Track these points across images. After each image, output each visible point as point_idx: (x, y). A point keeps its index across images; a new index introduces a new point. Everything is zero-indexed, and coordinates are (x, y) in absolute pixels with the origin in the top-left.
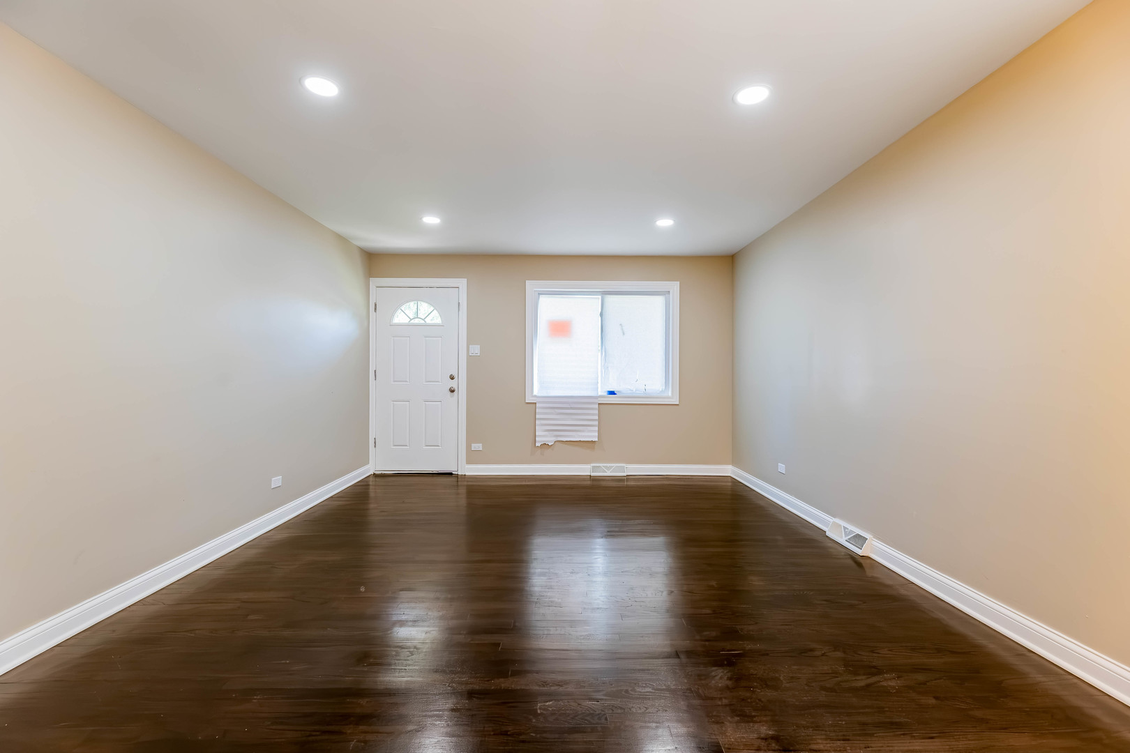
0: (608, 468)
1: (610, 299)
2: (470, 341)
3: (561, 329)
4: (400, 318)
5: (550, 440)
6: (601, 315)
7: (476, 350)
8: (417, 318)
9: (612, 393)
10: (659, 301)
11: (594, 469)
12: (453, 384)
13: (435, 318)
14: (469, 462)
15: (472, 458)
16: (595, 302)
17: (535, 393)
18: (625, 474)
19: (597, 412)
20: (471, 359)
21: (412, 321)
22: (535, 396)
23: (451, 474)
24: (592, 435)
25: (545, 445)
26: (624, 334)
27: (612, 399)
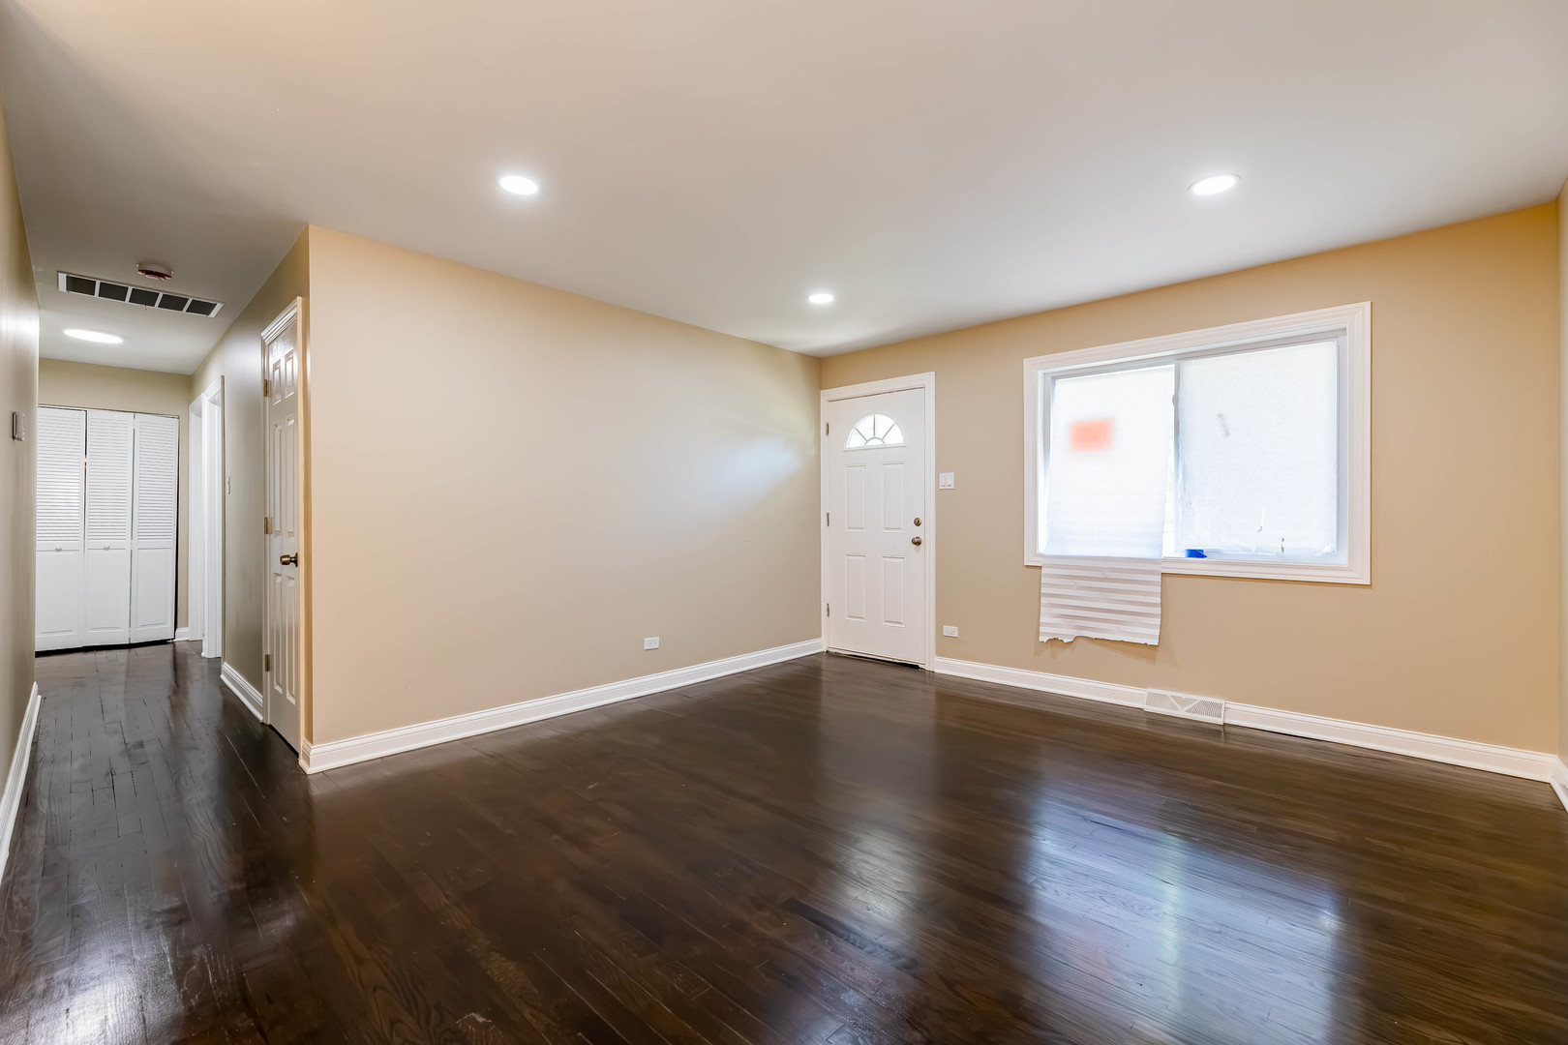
0: (1183, 703)
1: (1194, 369)
2: (940, 468)
3: (1092, 435)
4: (854, 441)
5: (1067, 633)
6: (1176, 400)
7: (948, 479)
8: (875, 438)
9: (1196, 554)
10: (1323, 354)
11: (1152, 698)
12: (917, 532)
13: (896, 437)
14: (941, 652)
15: (945, 647)
16: (1165, 375)
17: (1042, 548)
18: (1220, 721)
19: (1158, 589)
20: (941, 494)
21: (869, 443)
22: (1041, 555)
23: (916, 667)
24: (1148, 634)
25: (1054, 641)
26: (1227, 434)
27: (1196, 566)
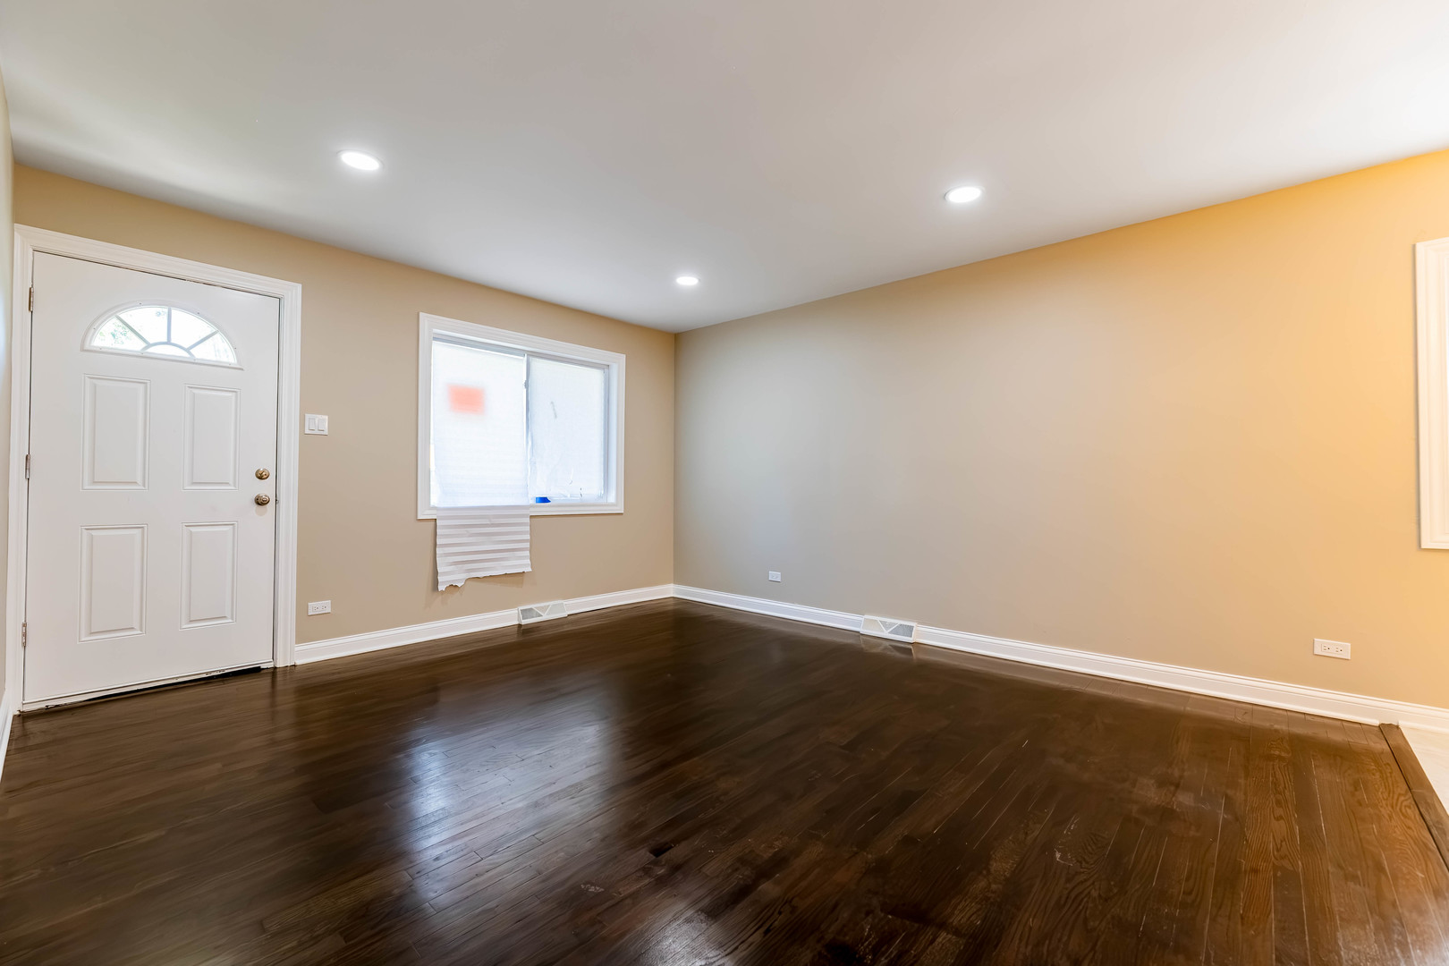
1: (538, 364)
2: (308, 405)
3: (468, 399)
5: (458, 578)
6: (527, 385)
7: (320, 423)
8: (168, 343)
9: (544, 500)
10: (596, 376)
11: (526, 613)
12: (265, 489)
13: (219, 350)
14: (302, 637)
16: (519, 364)
17: (434, 501)
19: (528, 528)
20: (309, 441)
21: (151, 350)
22: (434, 508)
24: (522, 563)
25: (453, 587)
26: (556, 417)
27: (544, 509)
